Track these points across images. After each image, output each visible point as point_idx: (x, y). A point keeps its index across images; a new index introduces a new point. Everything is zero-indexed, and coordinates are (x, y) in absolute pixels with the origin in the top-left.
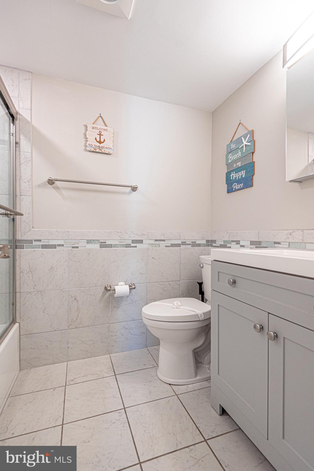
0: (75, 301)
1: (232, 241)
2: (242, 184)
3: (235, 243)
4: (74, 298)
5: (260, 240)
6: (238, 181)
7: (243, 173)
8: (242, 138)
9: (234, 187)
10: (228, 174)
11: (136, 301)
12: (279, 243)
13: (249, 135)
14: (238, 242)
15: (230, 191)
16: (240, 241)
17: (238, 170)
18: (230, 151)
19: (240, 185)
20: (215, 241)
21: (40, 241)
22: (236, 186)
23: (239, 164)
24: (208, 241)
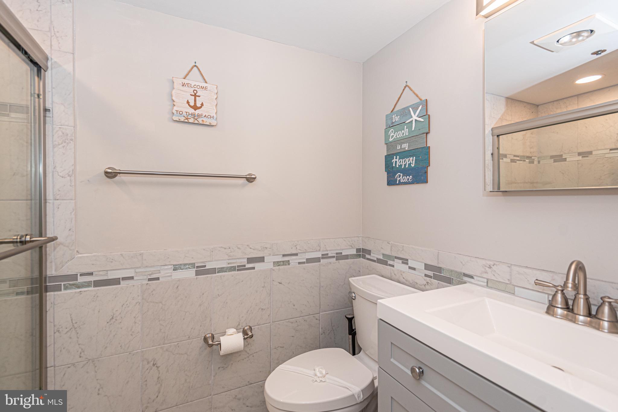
0: (154, 368)
1: (396, 258)
2: (411, 176)
3: (401, 261)
4: (152, 363)
5: (440, 266)
6: (406, 171)
7: (411, 161)
8: (410, 109)
9: (398, 179)
10: (388, 158)
11: (254, 354)
12: (472, 277)
13: (421, 106)
14: (405, 261)
15: (391, 182)
16: (409, 260)
17: (404, 155)
18: (391, 126)
19: (408, 177)
20: (369, 252)
21: (91, 274)
22: (400, 177)
23: (406, 146)
24: (358, 250)
